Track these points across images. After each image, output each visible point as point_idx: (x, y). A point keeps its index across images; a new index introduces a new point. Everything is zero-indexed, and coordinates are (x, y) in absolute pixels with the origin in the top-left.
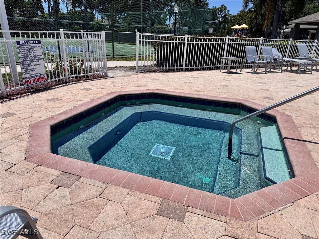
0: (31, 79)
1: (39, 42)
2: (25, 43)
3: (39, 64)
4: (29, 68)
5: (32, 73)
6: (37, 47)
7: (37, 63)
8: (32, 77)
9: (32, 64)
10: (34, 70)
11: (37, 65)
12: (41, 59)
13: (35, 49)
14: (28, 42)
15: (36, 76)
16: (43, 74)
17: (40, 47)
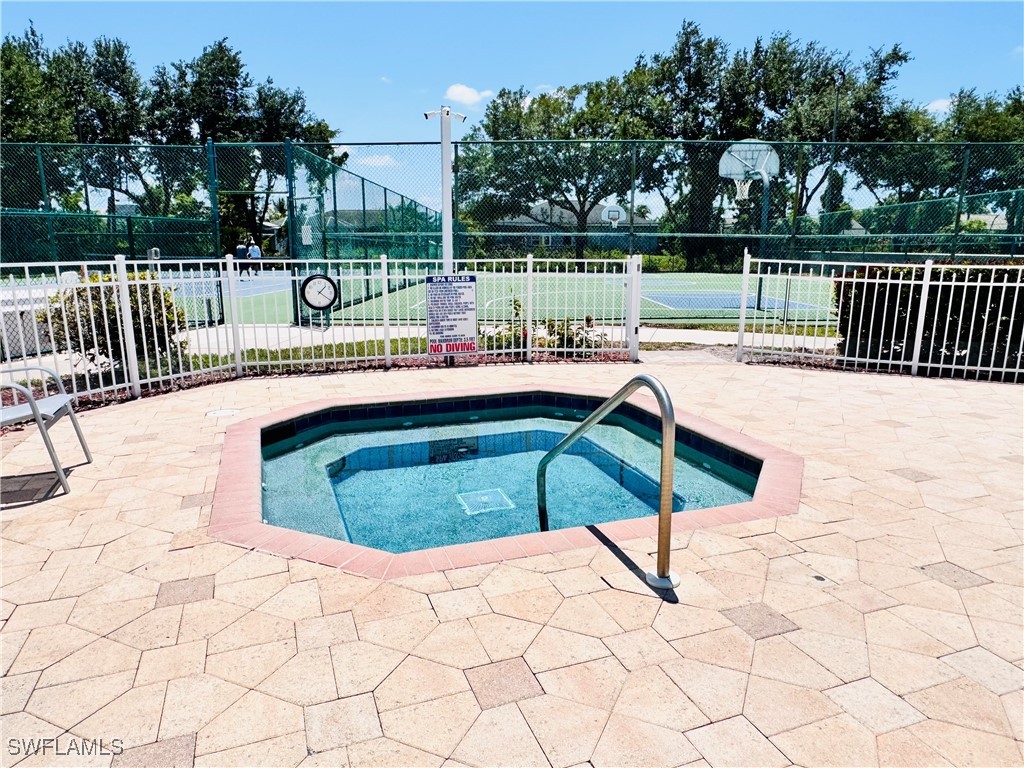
0: (444, 345)
1: (473, 279)
2: (443, 279)
3: (465, 319)
4: (442, 323)
5: (446, 333)
6: (465, 287)
7: (461, 316)
8: (446, 341)
9: (450, 317)
10: (451, 328)
11: (460, 319)
12: (471, 309)
13: (460, 291)
14: (449, 279)
15: (456, 340)
16: (471, 339)
17: (474, 288)
